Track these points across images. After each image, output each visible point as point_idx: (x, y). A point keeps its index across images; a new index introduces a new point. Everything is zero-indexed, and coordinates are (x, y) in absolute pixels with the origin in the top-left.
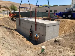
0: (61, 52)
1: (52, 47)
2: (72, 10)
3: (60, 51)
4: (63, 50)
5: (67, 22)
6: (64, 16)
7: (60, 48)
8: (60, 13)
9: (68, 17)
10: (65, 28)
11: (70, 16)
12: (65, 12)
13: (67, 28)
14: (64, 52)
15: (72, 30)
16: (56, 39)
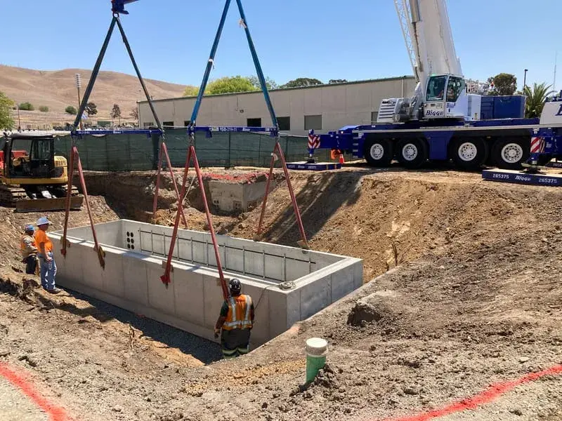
0: (416, 365)
1: (349, 350)
2: (421, 113)
3: (412, 361)
4: (420, 354)
5: (404, 186)
6: (377, 151)
7: (399, 349)
8: (349, 130)
9: (400, 157)
10: (395, 227)
11: (410, 152)
12: (379, 127)
13: (405, 229)
14: (432, 362)
15: (440, 239)
16: (363, 302)
